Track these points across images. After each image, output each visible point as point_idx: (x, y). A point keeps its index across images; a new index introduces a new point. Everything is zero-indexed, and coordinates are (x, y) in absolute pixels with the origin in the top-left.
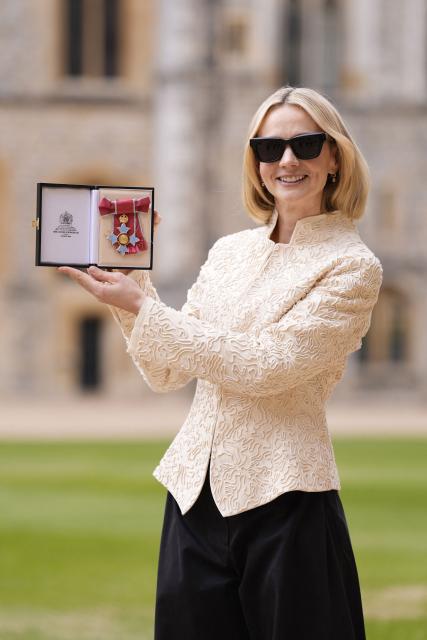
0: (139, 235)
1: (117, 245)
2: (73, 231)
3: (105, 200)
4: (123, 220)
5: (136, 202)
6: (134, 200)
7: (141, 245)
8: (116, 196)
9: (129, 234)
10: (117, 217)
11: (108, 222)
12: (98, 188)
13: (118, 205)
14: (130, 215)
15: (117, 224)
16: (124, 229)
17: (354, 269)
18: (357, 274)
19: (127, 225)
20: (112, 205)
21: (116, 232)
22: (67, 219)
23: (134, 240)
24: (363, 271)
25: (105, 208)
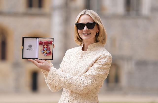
0: (49, 50)
1: (44, 53)
2: (32, 49)
3: (40, 41)
4: (45, 46)
5: (49, 42)
6: (48, 41)
7: (50, 53)
8: (43, 40)
9: (47, 50)
10: (44, 46)
11: (41, 47)
12: (39, 38)
13: (44, 42)
14: (47, 45)
15: (44, 48)
16: (45, 49)
17: (105, 58)
18: (106, 59)
19: (46, 48)
20: (42, 42)
21: (43, 50)
22: (30, 46)
23: (48, 52)
24: (107, 58)
25: (41, 43)
